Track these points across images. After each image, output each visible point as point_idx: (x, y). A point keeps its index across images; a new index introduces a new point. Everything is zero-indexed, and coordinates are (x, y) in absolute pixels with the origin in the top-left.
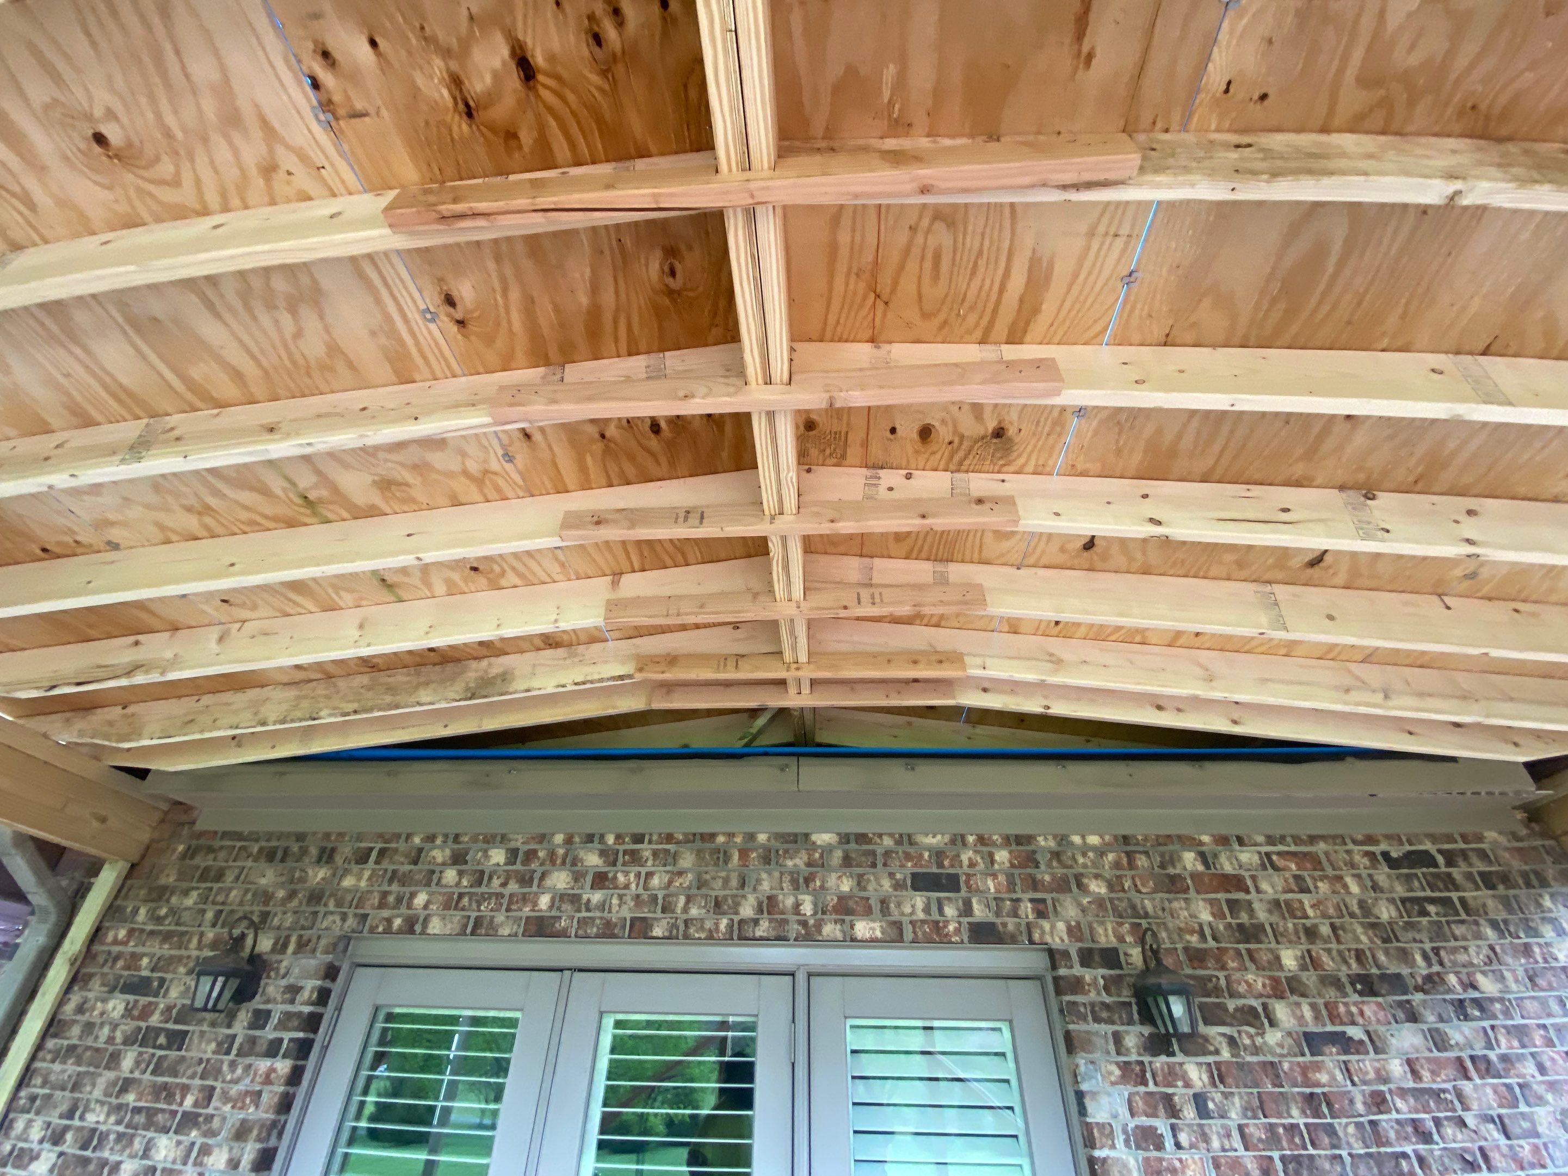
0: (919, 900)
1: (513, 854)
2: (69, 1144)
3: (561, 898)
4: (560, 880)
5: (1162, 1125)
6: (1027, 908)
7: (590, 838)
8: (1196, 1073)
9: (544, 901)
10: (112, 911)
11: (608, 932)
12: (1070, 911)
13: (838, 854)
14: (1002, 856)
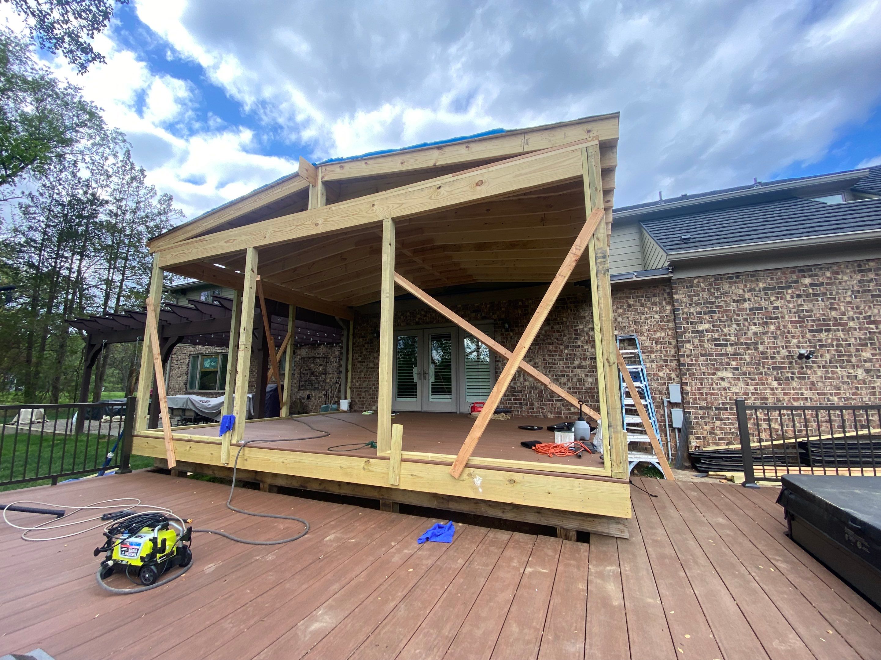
0: (474, 314)
1: (410, 313)
2: (362, 356)
3: (419, 319)
4: (419, 316)
5: (505, 341)
6: (491, 314)
7: (422, 310)
8: (511, 334)
9: (417, 320)
10: (354, 328)
11: (427, 323)
12: (498, 313)
13: (462, 308)
14: (488, 306)
